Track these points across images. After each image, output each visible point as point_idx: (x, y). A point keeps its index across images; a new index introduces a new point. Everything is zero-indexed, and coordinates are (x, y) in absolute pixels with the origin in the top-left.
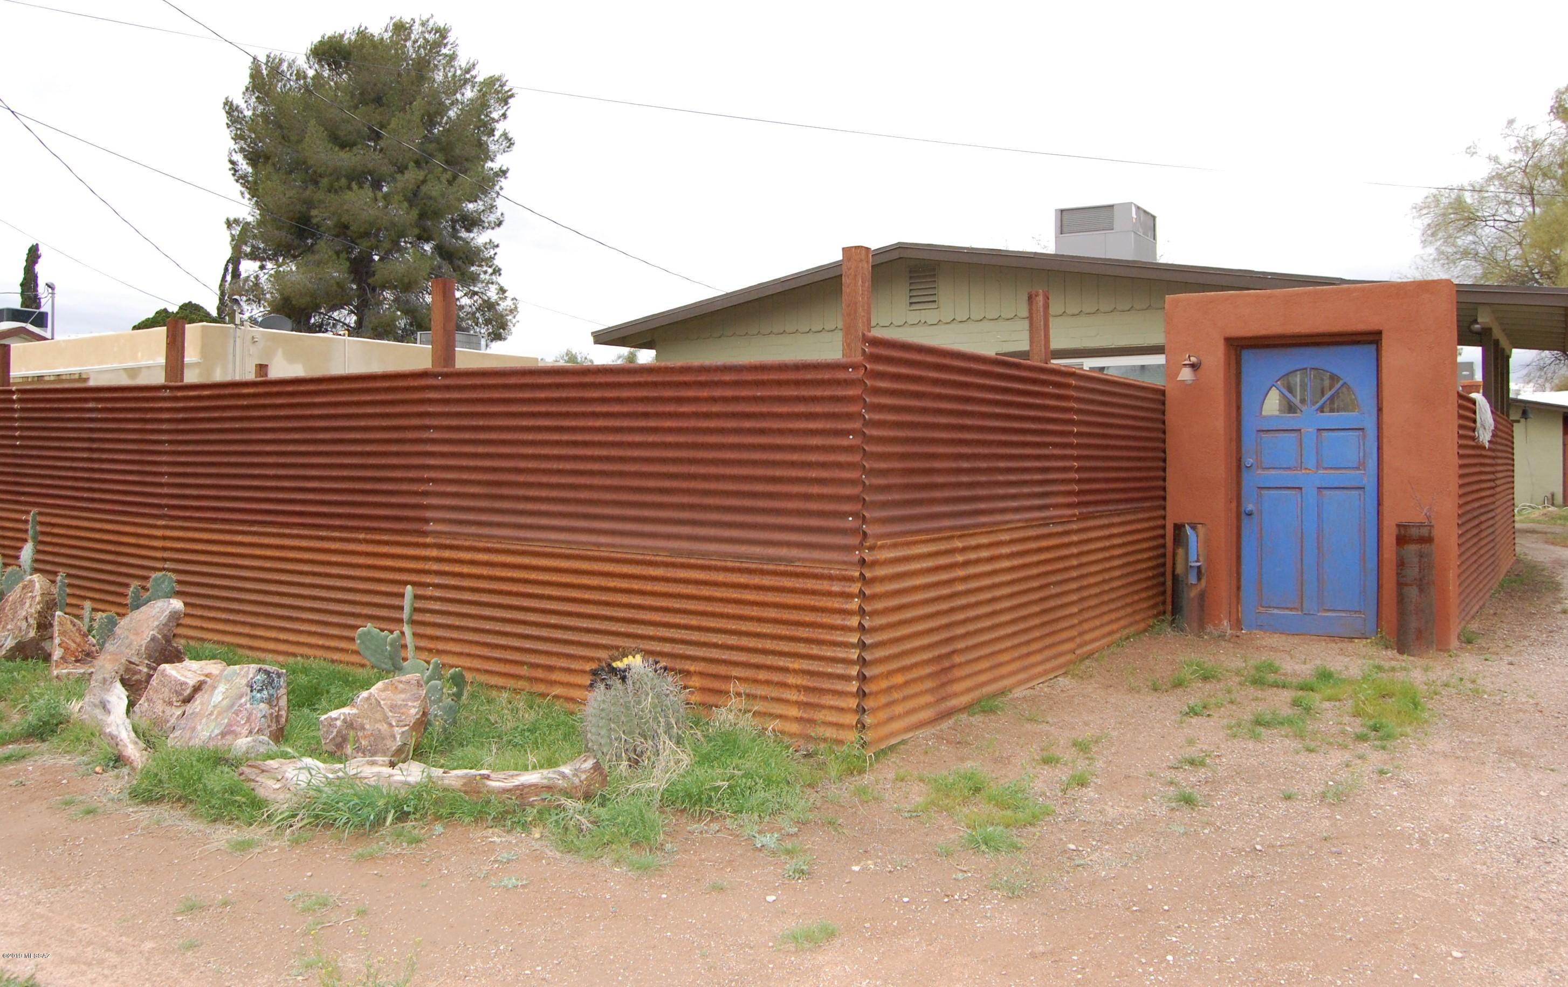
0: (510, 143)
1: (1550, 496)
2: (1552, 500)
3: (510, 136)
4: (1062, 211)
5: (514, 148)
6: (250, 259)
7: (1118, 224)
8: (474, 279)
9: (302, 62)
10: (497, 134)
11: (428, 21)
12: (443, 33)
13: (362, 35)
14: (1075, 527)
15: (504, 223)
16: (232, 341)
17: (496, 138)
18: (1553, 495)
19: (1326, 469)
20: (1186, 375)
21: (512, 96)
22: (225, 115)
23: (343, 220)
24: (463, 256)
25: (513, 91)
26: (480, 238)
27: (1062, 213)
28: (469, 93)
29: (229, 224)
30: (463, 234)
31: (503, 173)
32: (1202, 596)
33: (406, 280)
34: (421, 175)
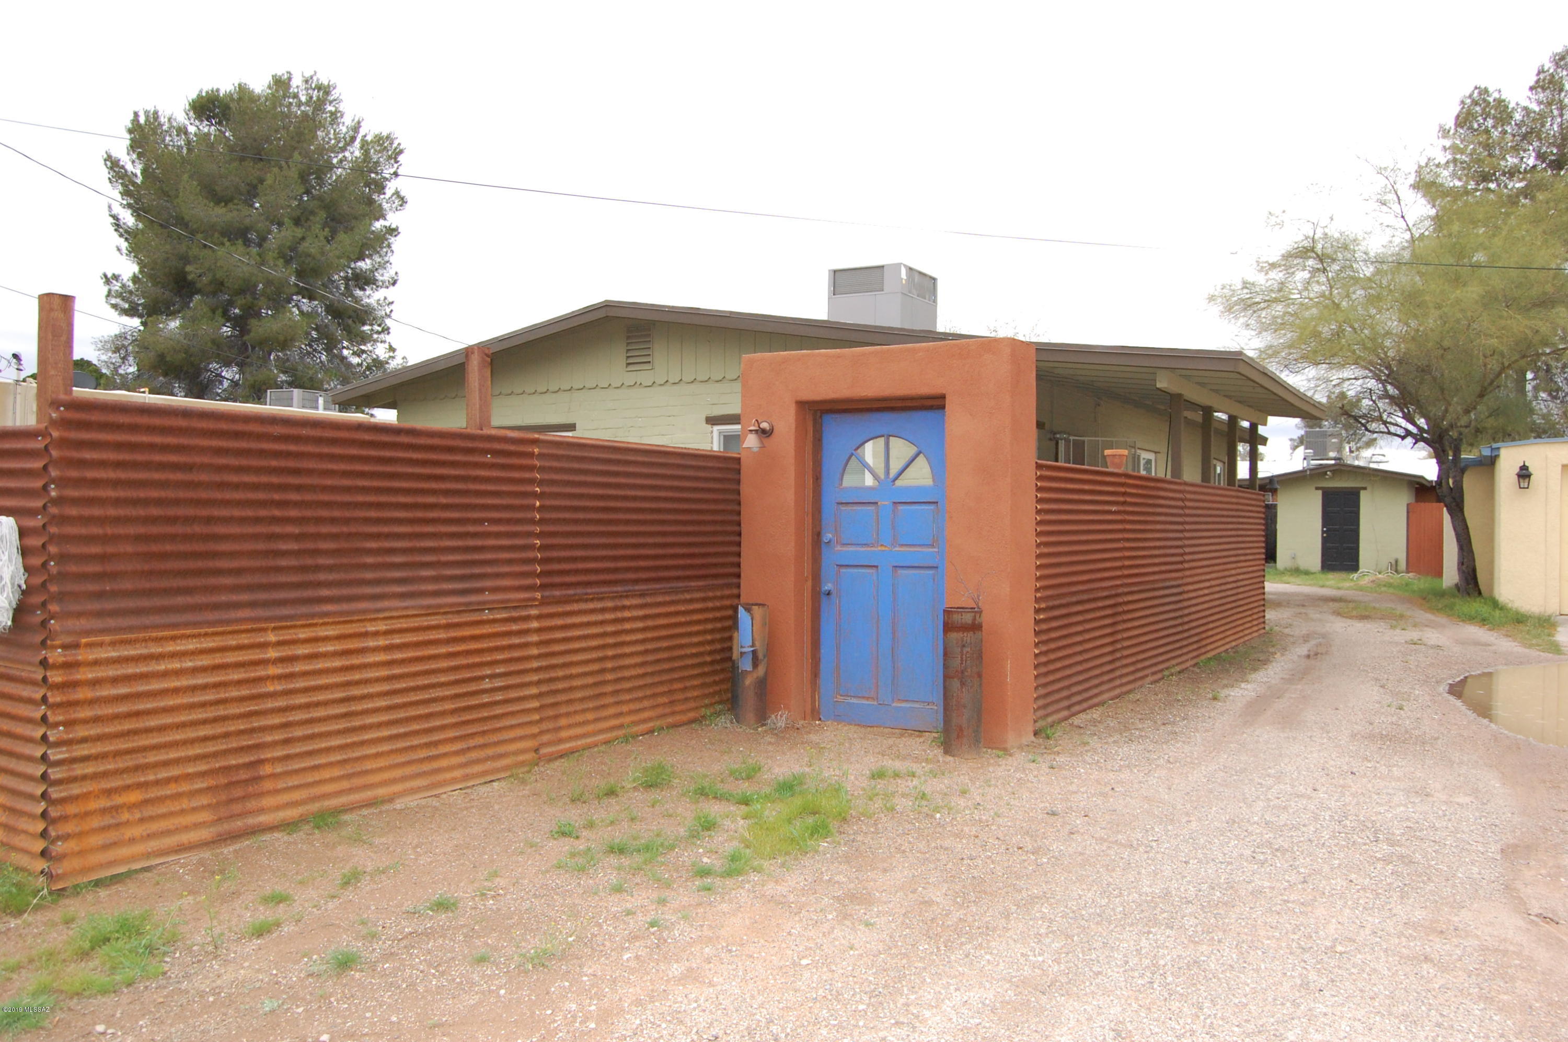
0: (403, 201)
1: (1393, 563)
2: (1395, 566)
3: (402, 194)
4: (835, 271)
5: (407, 206)
6: (127, 315)
7: (888, 285)
8: (365, 338)
9: (181, 118)
10: (389, 192)
11: (312, 77)
12: (326, 90)
13: (242, 89)
14: (534, 612)
15: (398, 282)
16: (12, 397)
17: (387, 196)
18: (1397, 561)
19: (902, 545)
20: (751, 441)
21: (401, 152)
22: (106, 170)
23: (218, 276)
24: (353, 314)
25: (401, 147)
26: (372, 297)
27: (836, 274)
28: (355, 151)
29: (107, 280)
30: (358, 293)
31: (393, 231)
32: (762, 684)
33: (281, 338)
34: (299, 232)
